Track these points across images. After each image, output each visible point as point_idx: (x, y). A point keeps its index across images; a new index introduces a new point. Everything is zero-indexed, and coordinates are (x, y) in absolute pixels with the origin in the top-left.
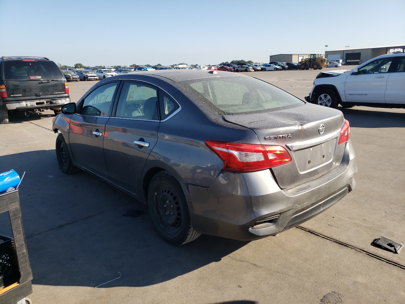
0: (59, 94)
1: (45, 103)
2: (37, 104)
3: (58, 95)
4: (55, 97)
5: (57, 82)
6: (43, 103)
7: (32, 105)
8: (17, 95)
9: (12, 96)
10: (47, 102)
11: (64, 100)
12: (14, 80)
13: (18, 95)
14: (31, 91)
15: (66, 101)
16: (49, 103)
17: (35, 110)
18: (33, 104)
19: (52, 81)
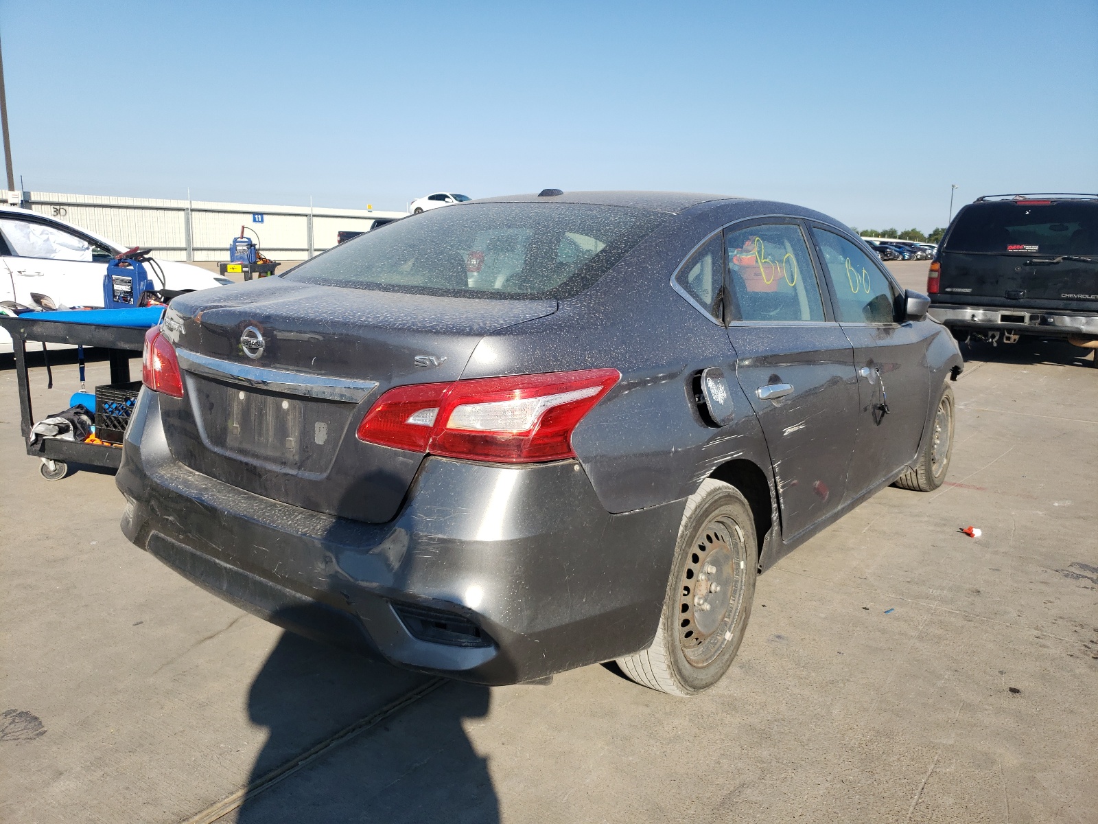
0: (1079, 300)
1: (1027, 320)
2: (1004, 318)
3: (1075, 302)
4: (1061, 307)
5: (1082, 264)
6: (1021, 319)
7: (990, 321)
8: (959, 290)
9: (948, 290)
10: (1032, 318)
11: (1083, 320)
12: (964, 252)
13: (963, 290)
14: (997, 282)
15: (1088, 323)
16: (1039, 321)
17: (990, 333)
18: (993, 318)
19: (1067, 261)
